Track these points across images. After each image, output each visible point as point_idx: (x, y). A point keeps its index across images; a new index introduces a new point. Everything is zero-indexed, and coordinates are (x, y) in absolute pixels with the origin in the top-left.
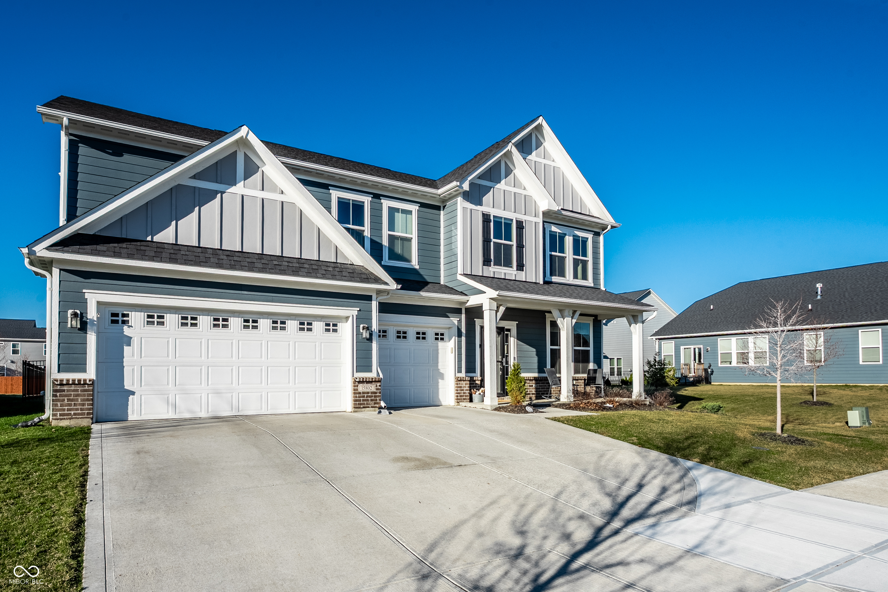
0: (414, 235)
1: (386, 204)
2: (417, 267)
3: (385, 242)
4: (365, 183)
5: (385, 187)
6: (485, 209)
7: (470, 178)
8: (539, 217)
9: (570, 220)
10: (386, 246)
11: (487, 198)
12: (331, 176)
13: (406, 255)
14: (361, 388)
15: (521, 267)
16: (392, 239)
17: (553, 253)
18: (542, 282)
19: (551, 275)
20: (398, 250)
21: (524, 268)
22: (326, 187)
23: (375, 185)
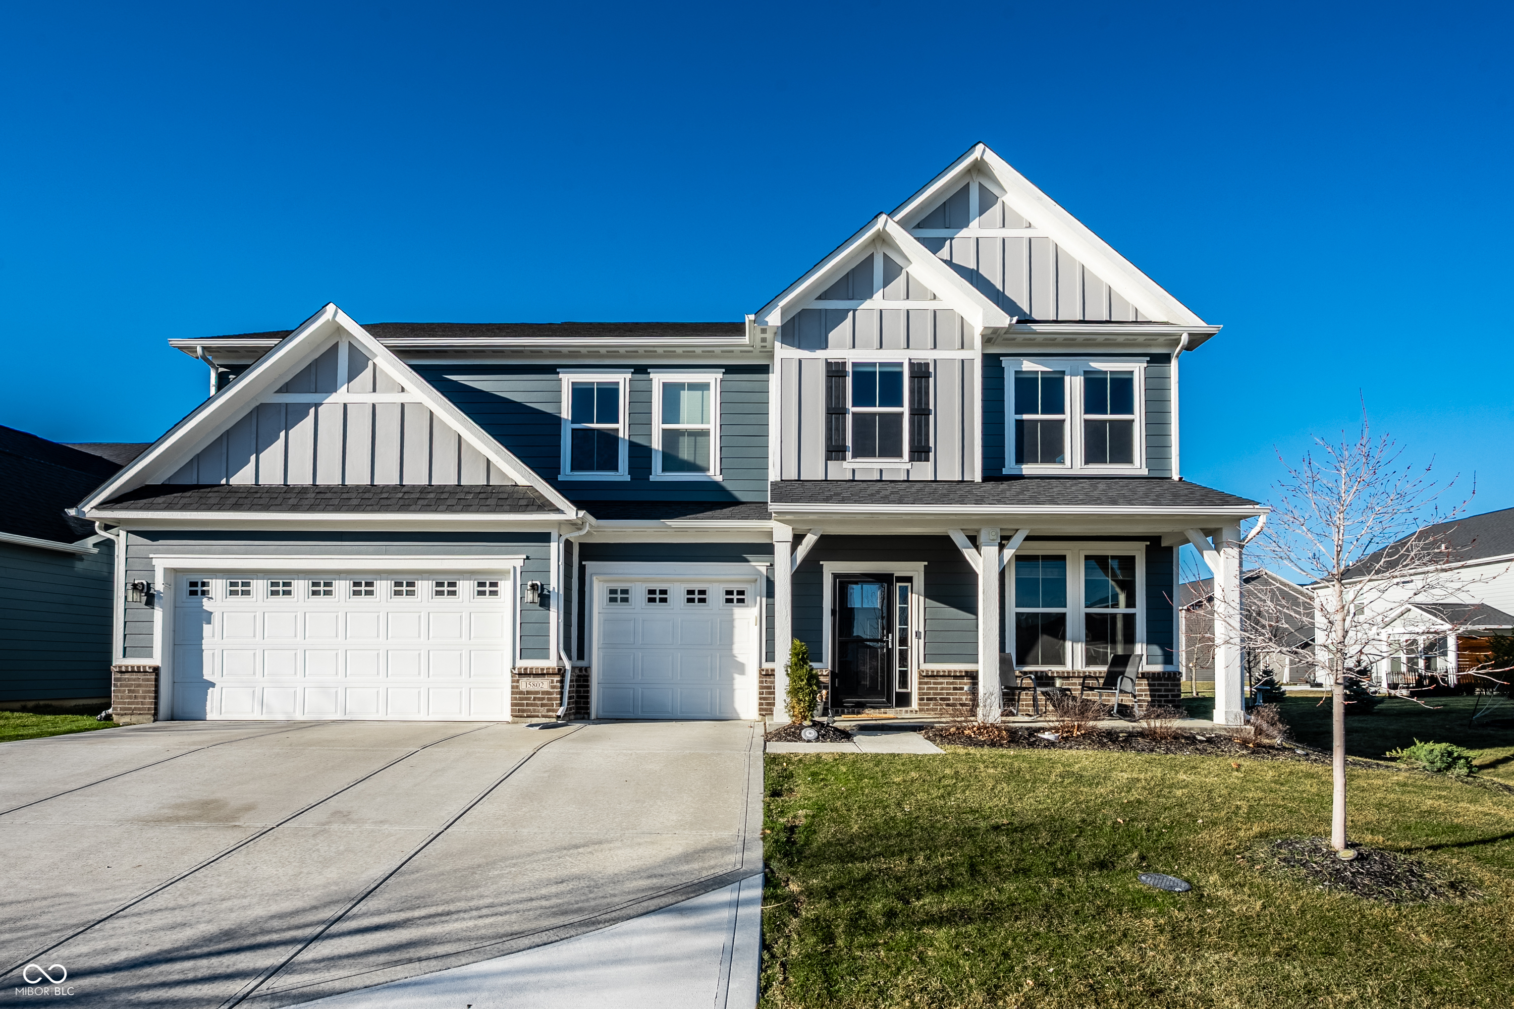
0: (713, 425)
1: (658, 379)
2: (719, 478)
3: (657, 444)
4: (613, 352)
5: (650, 352)
6: (833, 354)
7: (783, 303)
8: (972, 348)
9: (1070, 340)
10: (656, 451)
11: (840, 333)
12: (555, 352)
13: (699, 462)
14: (525, 684)
15: (920, 452)
16: (670, 437)
17: (1026, 417)
18: (978, 478)
19: (1020, 460)
20: (685, 454)
21: (932, 455)
22: (552, 370)
23: (633, 352)
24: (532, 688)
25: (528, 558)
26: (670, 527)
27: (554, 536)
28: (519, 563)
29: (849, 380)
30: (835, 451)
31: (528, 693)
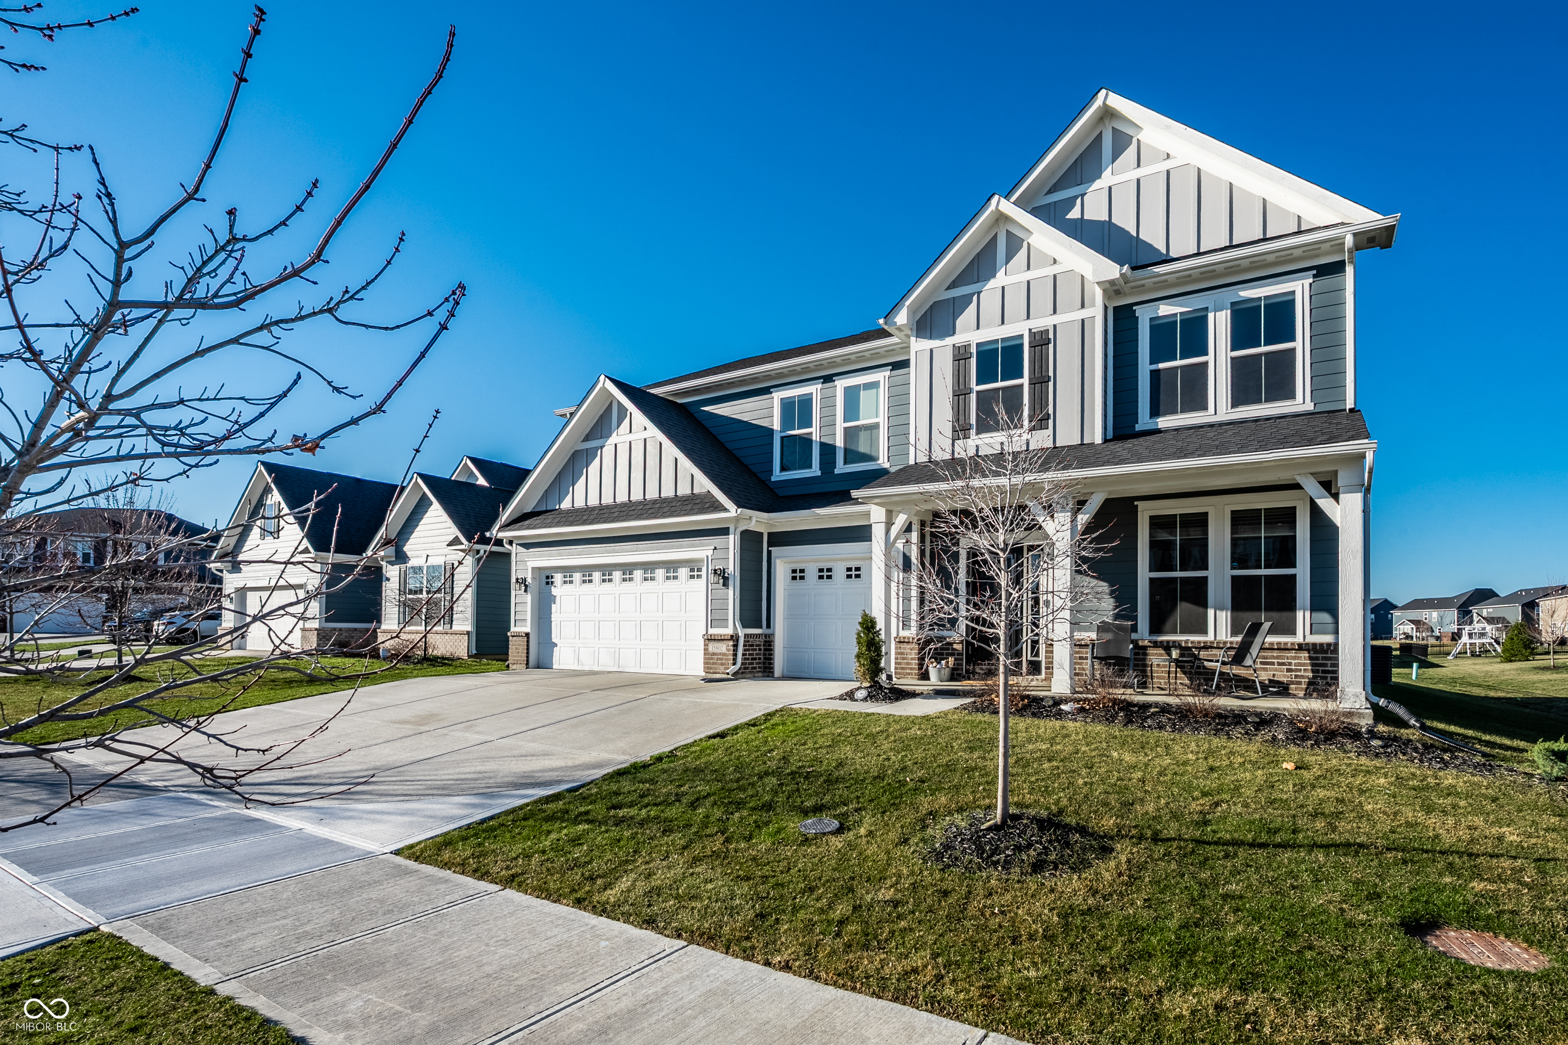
0: (882, 419)
1: (841, 384)
2: (886, 465)
3: (839, 442)
4: (806, 369)
5: (832, 363)
6: (959, 339)
7: (908, 303)
8: (1093, 305)
10: (840, 448)
11: (967, 317)
12: (767, 376)
13: (873, 454)
14: (713, 647)
15: (1041, 420)
16: (850, 433)
17: (1162, 366)
18: (1098, 440)
19: (1155, 412)
20: (863, 448)
21: (1051, 422)
22: (766, 391)
23: (819, 365)
24: (716, 651)
25: (715, 548)
26: (819, 515)
27: (732, 530)
28: (710, 553)
29: (973, 361)
30: (961, 430)
31: (714, 654)
